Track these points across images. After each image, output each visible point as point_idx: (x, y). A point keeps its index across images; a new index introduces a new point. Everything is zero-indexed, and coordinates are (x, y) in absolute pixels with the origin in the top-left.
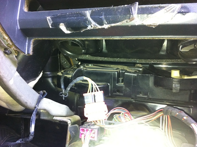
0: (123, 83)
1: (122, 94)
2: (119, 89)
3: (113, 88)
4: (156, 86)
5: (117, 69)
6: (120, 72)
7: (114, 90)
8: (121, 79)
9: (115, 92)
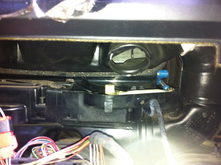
0: (45, 104)
1: (44, 119)
2: (39, 112)
3: (32, 111)
4: (87, 105)
5: (37, 85)
6: (41, 89)
7: (32, 114)
8: (42, 98)
9: (35, 117)
